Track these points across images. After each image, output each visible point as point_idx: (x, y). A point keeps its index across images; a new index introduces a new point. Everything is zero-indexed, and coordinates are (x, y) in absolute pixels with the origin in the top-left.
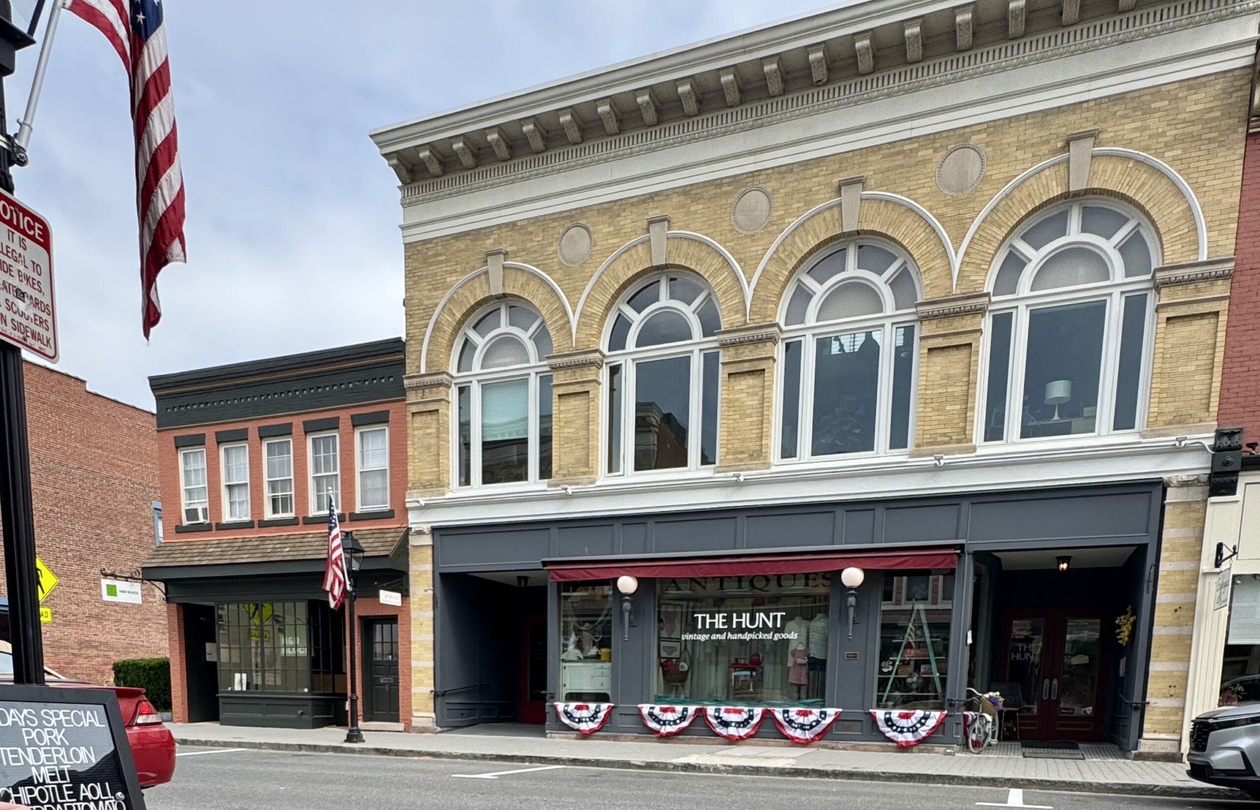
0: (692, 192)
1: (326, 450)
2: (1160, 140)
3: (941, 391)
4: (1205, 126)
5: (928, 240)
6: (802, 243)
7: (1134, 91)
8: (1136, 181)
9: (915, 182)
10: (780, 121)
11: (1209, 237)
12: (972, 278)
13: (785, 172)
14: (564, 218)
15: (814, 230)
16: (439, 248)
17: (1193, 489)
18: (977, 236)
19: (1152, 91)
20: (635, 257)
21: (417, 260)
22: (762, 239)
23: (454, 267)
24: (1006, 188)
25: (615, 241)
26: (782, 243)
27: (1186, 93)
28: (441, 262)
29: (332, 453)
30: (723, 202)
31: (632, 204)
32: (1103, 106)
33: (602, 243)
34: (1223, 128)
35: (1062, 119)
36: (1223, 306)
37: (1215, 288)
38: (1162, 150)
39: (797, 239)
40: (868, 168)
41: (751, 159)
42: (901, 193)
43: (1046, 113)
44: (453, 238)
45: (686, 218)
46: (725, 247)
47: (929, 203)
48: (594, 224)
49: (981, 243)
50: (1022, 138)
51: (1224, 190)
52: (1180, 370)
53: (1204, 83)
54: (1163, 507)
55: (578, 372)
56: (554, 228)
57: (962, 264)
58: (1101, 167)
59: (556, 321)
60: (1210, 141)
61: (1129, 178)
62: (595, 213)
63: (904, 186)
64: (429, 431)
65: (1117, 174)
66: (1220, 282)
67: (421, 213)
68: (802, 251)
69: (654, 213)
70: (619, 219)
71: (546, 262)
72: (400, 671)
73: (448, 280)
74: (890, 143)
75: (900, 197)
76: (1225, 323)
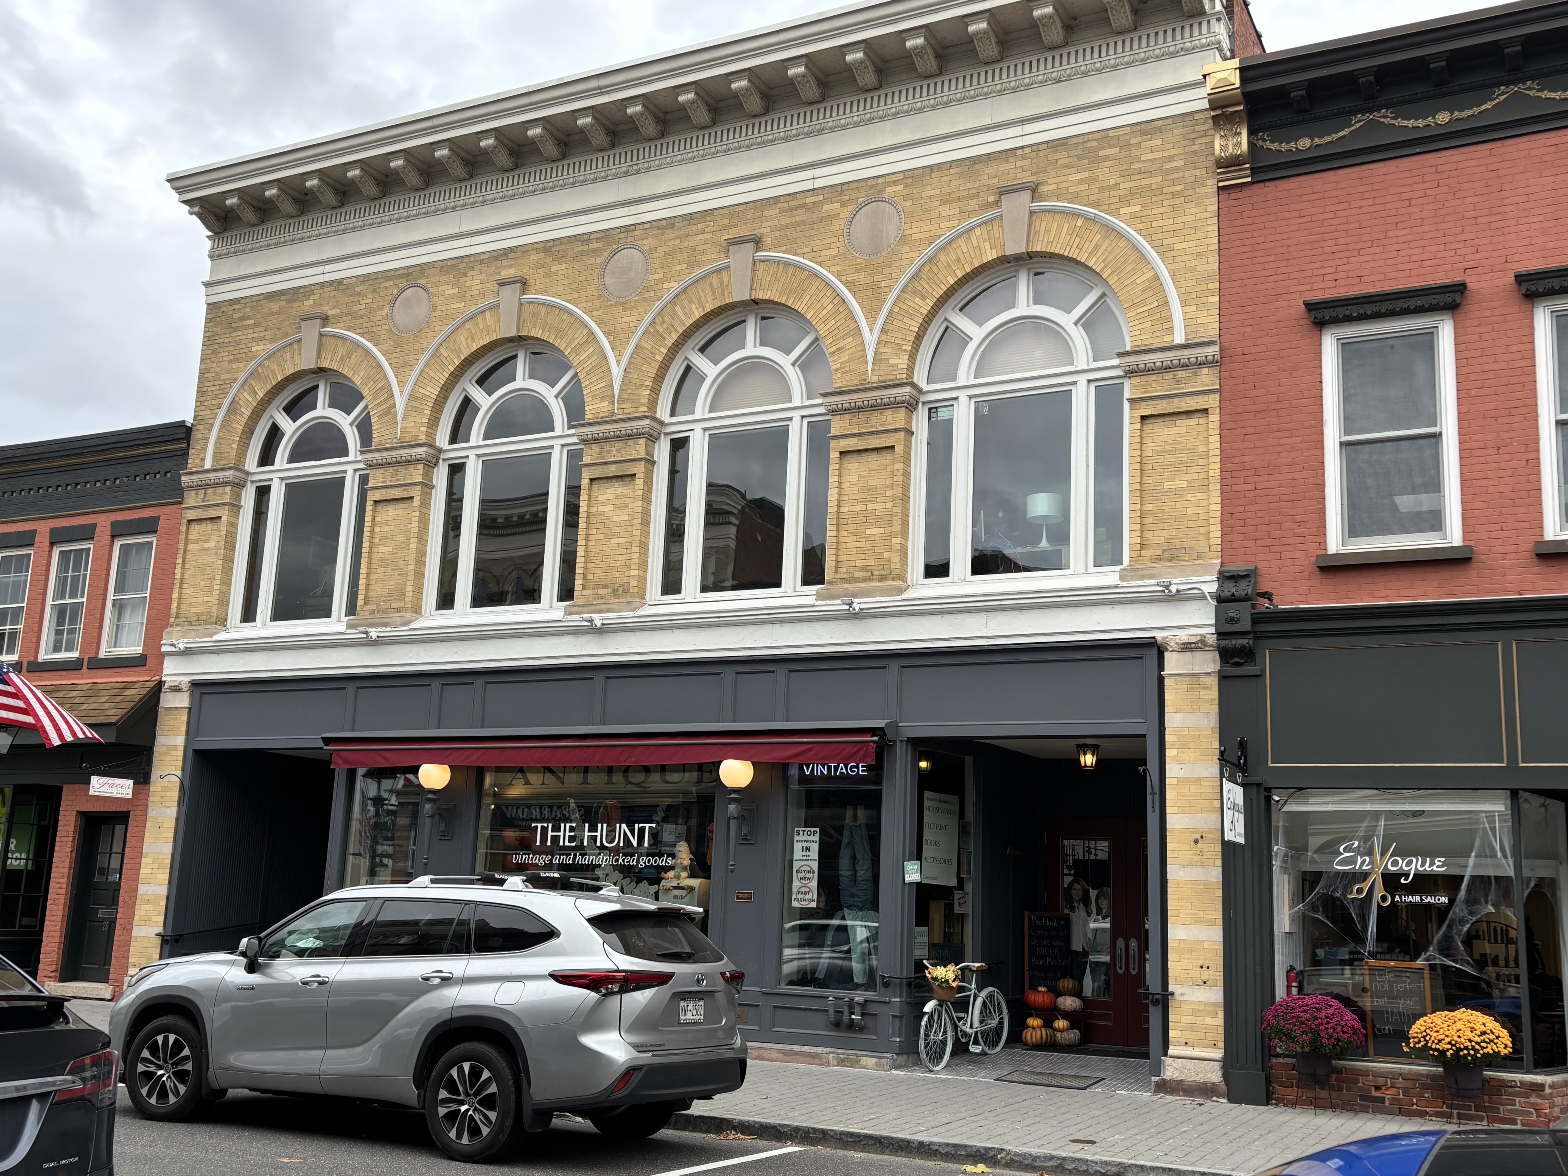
0: (554, 249)
1: (77, 569)
2: (1113, 194)
3: (858, 508)
4: (1166, 178)
5: (837, 312)
6: (685, 313)
7: (1077, 136)
8: (1088, 243)
9: (819, 242)
10: (660, 167)
11: (1185, 313)
12: (891, 362)
13: (664, 228)
14: (401, 276)
15: (699, 299)
16: (248, 310)
17: (1198, 655)
18: (896, 310)
19: (1099, 135)
20: (481, 327)
21: (220, 324)
22: (635, 307)
23: (262, 334)
24: (929, 251)
25: (458, 305)
26: (660, 314)
27: (1138, 139)
28: (248, 327)
29: (82, 573)
30: (591, 261)
31: (482, 262)
32: (1041, 154)
33: (443, 308)
34: (1188, 181)
35: (991, 169)
36: (1212, 402)
37: (1199, 379)
38: (1116, 206)
39: (678, 308)
40: (764, 225)
41: (625, 211)
42: (803, 255)
43: (973, 161)
44: (265, 298)
45: (546, 280)
46: (591, 317)
47: (837, 268)
48: (436, 285)
49: (901, 317)
50: (946, 190)
51: (1198, 255)
52: (1166, 486)
53: (1159, 128)
54: (1161, 680)
55: (402, 471)
56: (386, 288)
57: (878, 343)
58: (1044, 224)
59: (380, 404)
60: (1174, 195)
61: (1078, 240)
62: (437, 271)
63: (806, 246)
64: (206, 545)
65: (1063, 234)
66: (1205, 371)
67: (231, 267)
68: (684, 325)
69: (508, 273)
70: (465, 279)
71: (374, 329)
72: (121, 899)
73: (254, 349)
74: (789, 195)
75: (801, 260)
76: (1217, 425)
